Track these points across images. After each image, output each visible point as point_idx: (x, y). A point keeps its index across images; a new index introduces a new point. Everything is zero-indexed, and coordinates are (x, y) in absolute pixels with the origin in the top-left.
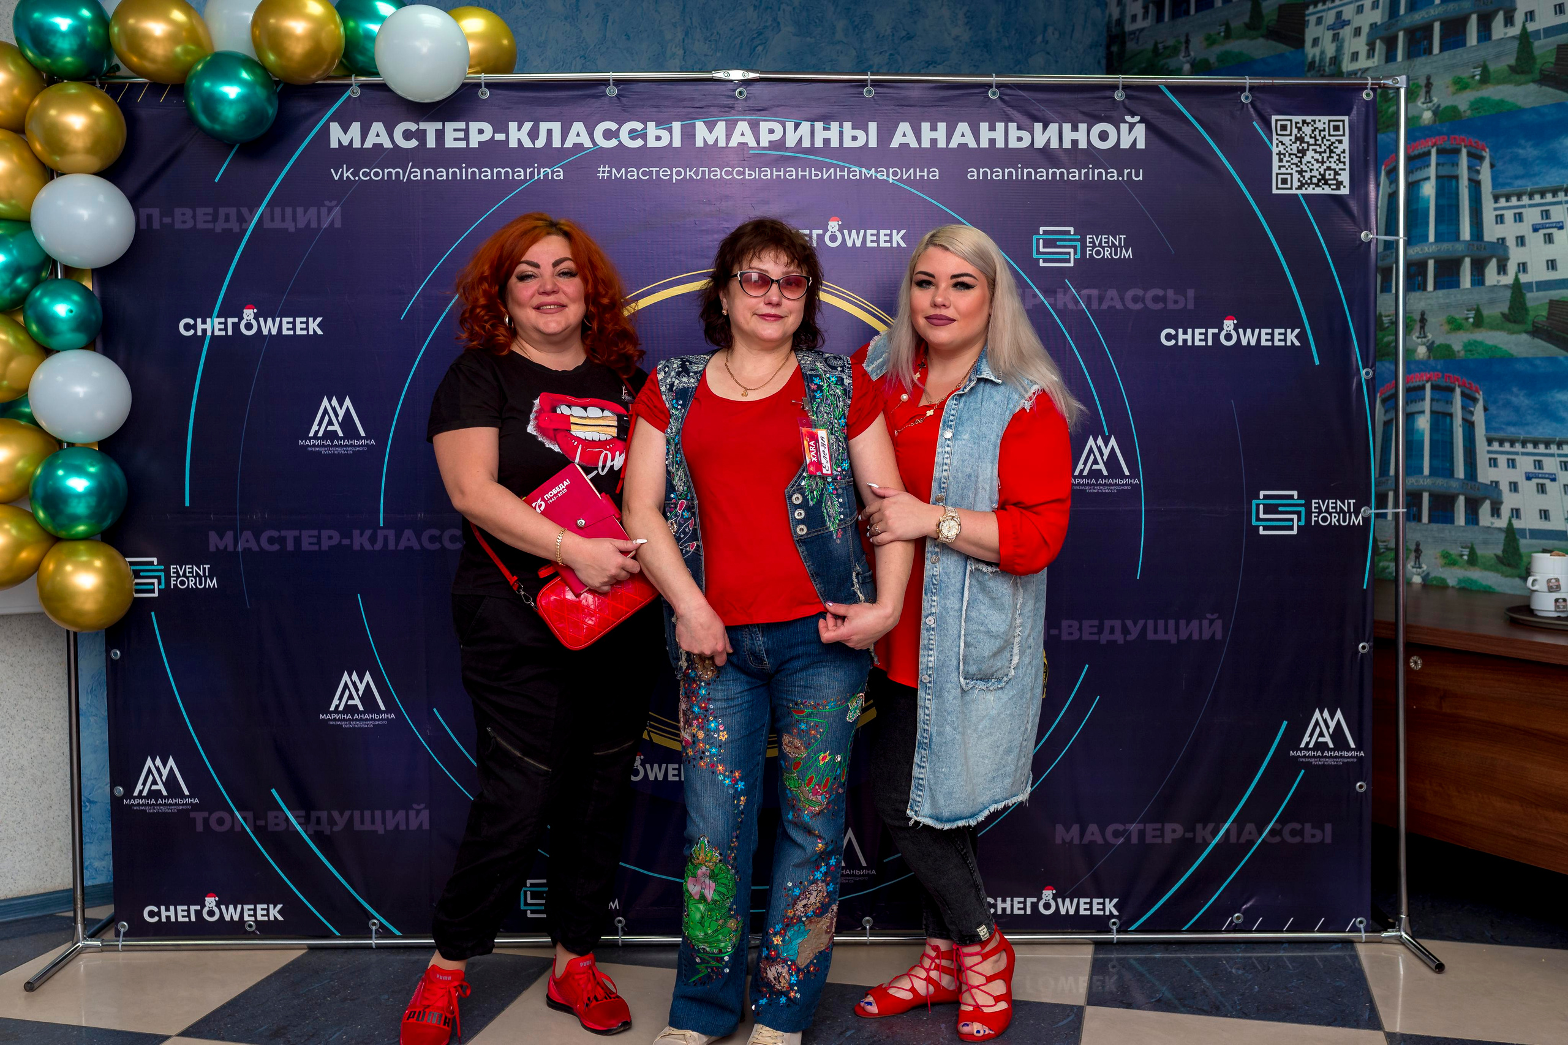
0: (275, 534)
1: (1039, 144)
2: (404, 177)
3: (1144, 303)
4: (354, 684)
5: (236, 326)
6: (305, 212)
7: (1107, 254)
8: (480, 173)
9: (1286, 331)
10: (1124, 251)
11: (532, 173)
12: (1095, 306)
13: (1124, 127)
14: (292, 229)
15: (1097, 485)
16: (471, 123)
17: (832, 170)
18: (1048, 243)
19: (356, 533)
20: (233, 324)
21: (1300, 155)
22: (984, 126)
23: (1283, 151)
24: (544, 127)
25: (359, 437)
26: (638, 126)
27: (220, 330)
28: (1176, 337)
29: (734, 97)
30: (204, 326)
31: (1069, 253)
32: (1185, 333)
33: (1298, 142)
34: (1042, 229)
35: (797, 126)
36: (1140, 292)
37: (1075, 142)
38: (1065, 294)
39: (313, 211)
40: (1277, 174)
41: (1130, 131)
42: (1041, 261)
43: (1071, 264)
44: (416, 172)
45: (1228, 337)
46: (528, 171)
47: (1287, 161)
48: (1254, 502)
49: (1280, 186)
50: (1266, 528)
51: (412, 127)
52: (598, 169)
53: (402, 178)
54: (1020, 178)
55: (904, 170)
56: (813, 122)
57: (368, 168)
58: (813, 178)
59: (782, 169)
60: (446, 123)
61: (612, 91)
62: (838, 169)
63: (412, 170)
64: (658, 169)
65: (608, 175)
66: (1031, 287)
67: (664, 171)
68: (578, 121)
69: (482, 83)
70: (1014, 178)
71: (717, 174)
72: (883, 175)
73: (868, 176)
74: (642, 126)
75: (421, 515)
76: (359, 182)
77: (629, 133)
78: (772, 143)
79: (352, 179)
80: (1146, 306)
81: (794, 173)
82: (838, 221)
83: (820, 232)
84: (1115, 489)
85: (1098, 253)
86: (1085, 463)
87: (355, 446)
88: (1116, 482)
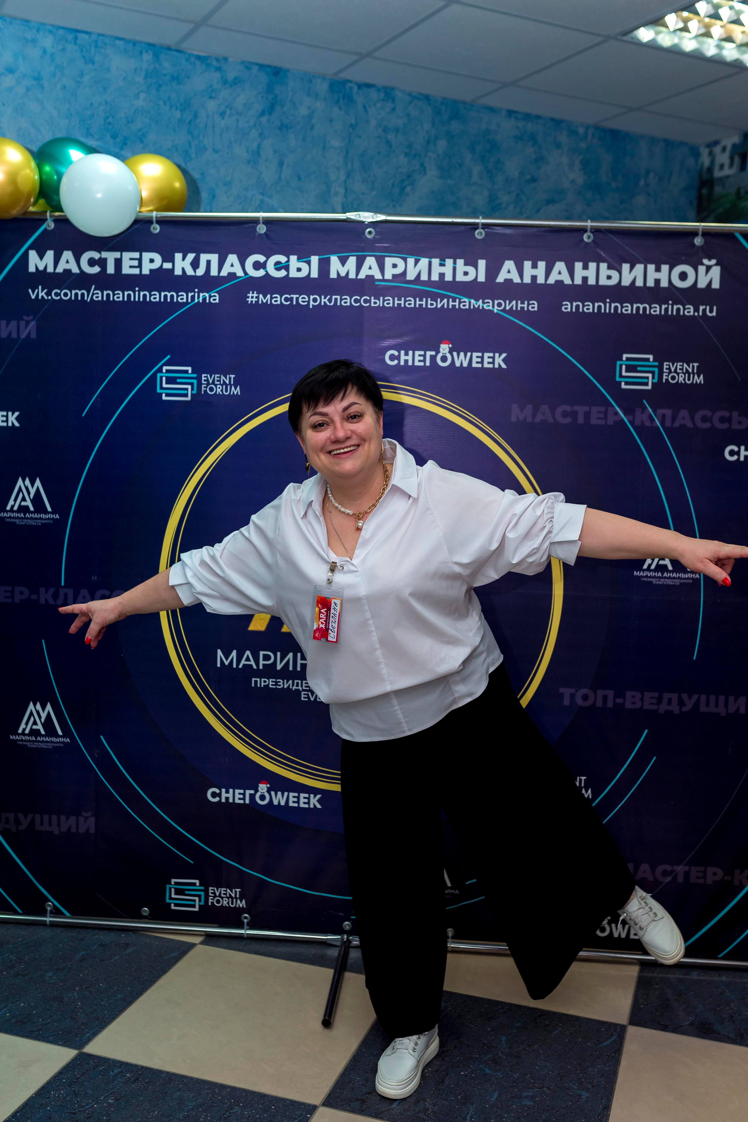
1: (626, 282)
2: (88, 298)
4: (38, 712)
6: (7, 325)
7: (681, 379)
8: (151, 296)
10: (696, 377)
11: (193, 298)
12: (668, 424)
15: (662, 577)
16: (144, 254)
17: (445, 300)
18: (629, 369)
19: (42, 590)
22: (578, 266)
24: (204, 257)
25: (46, 512)
26: (283, 259)
28: (738, 453)
29: (364, 236)
31: (647, 378)
32: (746, 449)
34: (625, 356)
35: (417, 262)
36: (708, 413)
37: (658, 281)
38: (643, 413)
39: (13, 324)
41: (707, 272)
42: (623, 383)
43: (650, 387)
44: (98, 293)
51: (96, 255)
52: (248, 295)
53: (86, 298)
54: (607, 311)
55: (507, 302)
56: (431, 258)
57: (59, 289)
58: (429, 306)
59: (403, 299)
60: (124, 253)
61: (261, 228)
62: (451, 300)
63: (95, 292)
64: (298, 296)
65: (256, 300)
66: (613, 406)
67: (303, 298)
68: (233, 253)
69: (154, 219)
70: (603, 311)
71: (347, 301)
72: (489, 306)
73: (476, 306)
74: (286, 259)
75: (94, 578)
76: (51, 301)
77: (275, 265)
78: (395, 276)
79: (46, 298)
80: (713, 425)
81: (413, 302)
82: (449, 345)
83: (433, 353)
84: (678, 582)
85: (674, 378)
86: (653, 559)
87: (43, 519)
88: (679, 576)
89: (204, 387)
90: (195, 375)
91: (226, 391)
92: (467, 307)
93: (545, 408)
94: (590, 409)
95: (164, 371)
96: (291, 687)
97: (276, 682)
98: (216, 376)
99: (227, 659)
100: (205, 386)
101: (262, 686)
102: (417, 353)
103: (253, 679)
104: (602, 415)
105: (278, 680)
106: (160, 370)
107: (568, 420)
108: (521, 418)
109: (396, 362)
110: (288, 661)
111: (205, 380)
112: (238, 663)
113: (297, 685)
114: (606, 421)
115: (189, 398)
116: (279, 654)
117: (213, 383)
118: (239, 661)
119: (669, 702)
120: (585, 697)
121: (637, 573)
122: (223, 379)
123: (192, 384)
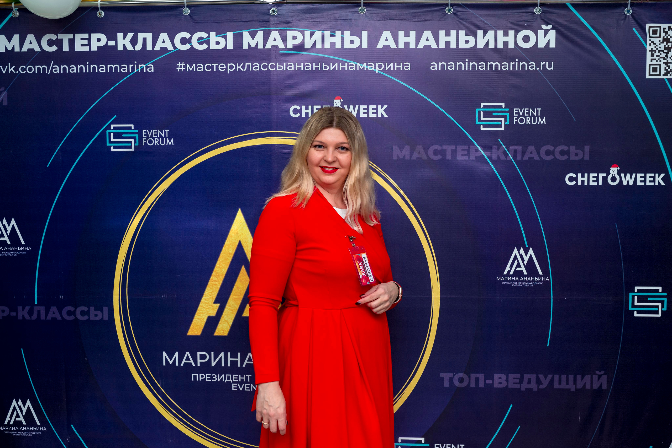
1: (481, 45)
3: (554, 155)
4: (20, 407)
7: (528, 121)
8: (99, 68)
9: (655, 175)
10: (540, 119)
11: (133, 68)
12: (519, 157)
13: (541, 33)
15: (519, 281)
16: (92, 35)
17: (336, 64)
18: (487, 114)
19: (20, 308)
21: (666, 51)
22: (442, 33)
23: (654, 49)
24: (141, 36)
25: (21, 245)
26: (204, 35)
28: (576, 179)
29: (269, 14)
31: (501, 121)
32: (583, 176)
33: (665, 42)
34: (482, 104)
35: (312, 34)
36: (551, 148)
37: (506, 44)
38: (498, 149)
40: (650, 65)
41: (545, 35)
42: (482, 126)
43: (503, 129)
44: (56, 68)
45: (614, 179)
46: (130, 66)
47: (657, 56)
48: (631, 294)
49: (652, 73)
50: (639, 312)
51: (54, 37)
52: (177, 65)
53: (47, 72)
54: (467, 69)
55: (386, 63)
56: (324, 31)
57: (25, 66)
58: (323, 69)
59: (302, 64)
60: (76, 35)
61: (186, 11)
62: (341, 64)
63: (54, 67)
64: (217, 64)
65: (184, 68)
66: (475, 145)
67: (221, 66)
68: (164, 32)
69: (99, 6)
70: (463, 69)
71: (257, 67)
72: (372, 67)
73: (362, 68)
74: (207, 35)
75: (62, 297)
76: (18, 75)
77: (198, 40)
78: (295, 46)
79: (15, 72)
80: (555, 158)
81: (310, 66)
82: (341, 99)
84: (532, 285)
85: (522, 120)
86: (511, 266)
87: (18, 251)
88: (533, 280)
89: (145, 140)
90: (137, 131)
91: (162, 143)
93: (420, 148)
94: (456, 147)
95: (112, 128)
96: (223, 380)
97: (211, 377)
98: (154, 131)
99: (171, 360)
100: (146, 139)
101: (200, 380)
102: (315, 107)
103: (193, 375)
104: (465, 153)
105: (212, 375)
106: (109, 127)
107: (439, 157)
108: (401, 157)
109: (298, 115)
110: (221, 358)
111: (145, 135)
112: (180, 363)
113: (229, 379)
114: (469, 157)
115: (132, 150)
116: (212, 353)
117: (152, 136)
118: (180, 361)
119: (529, 381)
120: (461, 380)
121: (499, 278)
122: (159, 133)
123: (134, 138)
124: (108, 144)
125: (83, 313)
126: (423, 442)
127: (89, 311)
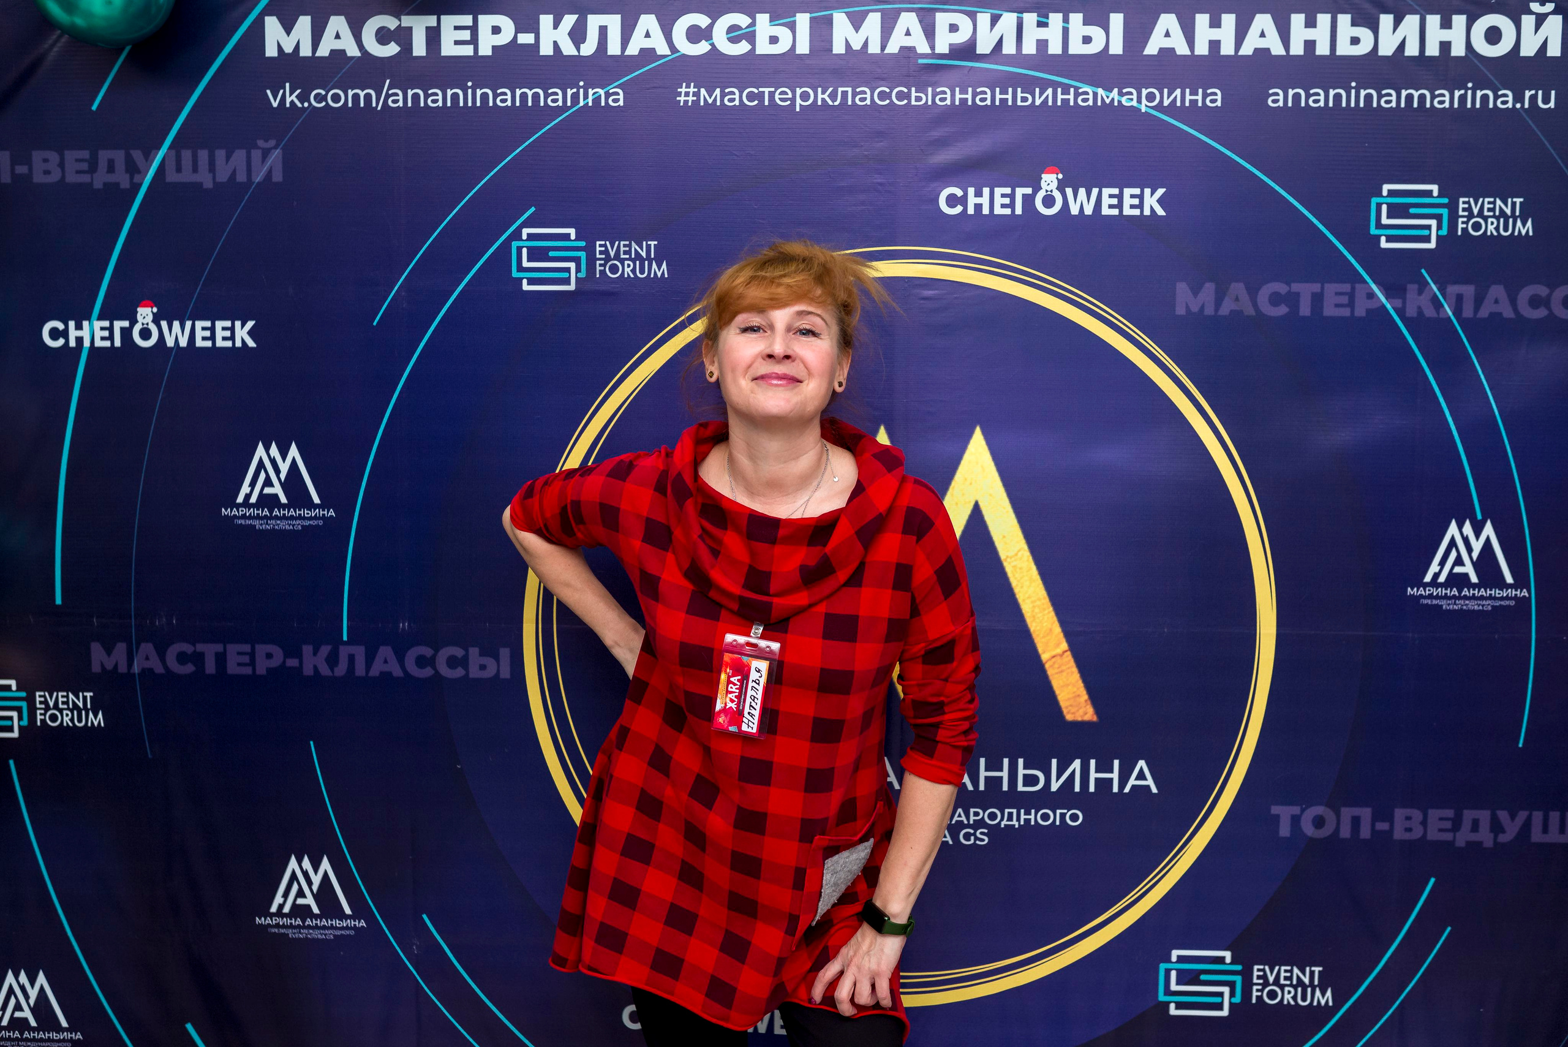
0: (187, 648)
1: (1387, 49)
2: (377, 104)
3: (1549, 308)
4: (306, 874)
5: (126, 333)
6: (228, 158)
7: (1491, 228)
8: (495, 96)
10: (1519, 223)
11: (575, 97)
12: (1468, 312)
13: (1528, 21)
14: (208, 184)
15: (1460, 598)
16: (481, 18)
17: (1050, 91)
18: (1395, 211)
19: (307, 649)
20: (122, 329)
22: (1298, 20)
24: (594, 22)
25: (311, 505)
26: (742, 20)
27: (103, 339)
30: (79, 333)
31: (1429, 227)
34: (1386, 188)
35: (995, 20)
36: (1542, 291)
37: (1445, 46)
38: (1420, 292)
39: (240, 155)
41: (1538, 27)
42: (1383, 239)
43: (1432, 245)
44: (397, 95)
46: (570, 92)
51: (391, 23)
52: (679, 90)
53: (374, 105)
54: (1353, 105)
55: (1166, 91)
56: (1022, 13)
57: (324, 90)
58: (1019, 103)
59: (970, 89)
60: (443, 17)
62: (1059, 90)
63: (390, 92)
64: (773, 89)
65: (695, 98)
66: (1365, 282)
67: (782, 93)
68: (648, 12)
70: (1344, 104)
71: (867, 96)
72: (1132, 99)
73: (1108, 101)
74: (749, 21)
75: (404, 625)
76: (308, 111)
77: (727, 34)
78: (954, 47)
79: (299, 105)
80: (1551, 313)
81: (989, 96)
82: (1057, 174)
83: (1029, 191)
84: (1488, 605)
85: (1477, 226)
86: (1442, 563)
87: (304, 518)
88: (1491, 594)
89: (601, 265)
90: (583, 244)
91: (642, 272)
92: (1090, 103)
93: (1238, 288)
94: (1322, 288)
95: (524, 237)
98: (622, 243)
100: (603, 262)
102: (998, 191)
104: (1345, 300)
106: (518, 235)
107: (1282, 310)
108: (1195, 309)
109: (959, 209)
111: (601, 253)
114: (1353, 310)
115: (572, 287)
117: (617, 256)
119: (1475, 826)
120: (1319, 822)
121: (1412, 589)
122: (635, 249)
123: (577, 260)
124: (515, 274)
125: (452, 662)
126: (1228, 960)
127: (466, 658)
